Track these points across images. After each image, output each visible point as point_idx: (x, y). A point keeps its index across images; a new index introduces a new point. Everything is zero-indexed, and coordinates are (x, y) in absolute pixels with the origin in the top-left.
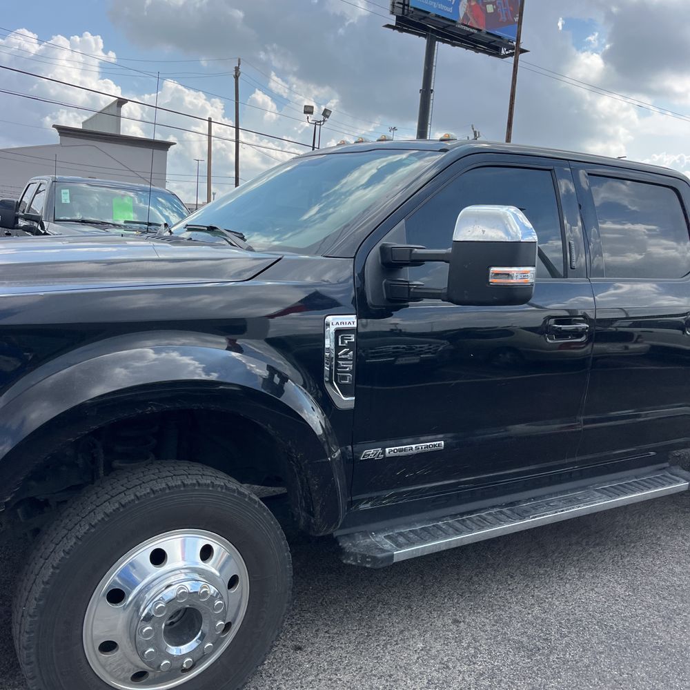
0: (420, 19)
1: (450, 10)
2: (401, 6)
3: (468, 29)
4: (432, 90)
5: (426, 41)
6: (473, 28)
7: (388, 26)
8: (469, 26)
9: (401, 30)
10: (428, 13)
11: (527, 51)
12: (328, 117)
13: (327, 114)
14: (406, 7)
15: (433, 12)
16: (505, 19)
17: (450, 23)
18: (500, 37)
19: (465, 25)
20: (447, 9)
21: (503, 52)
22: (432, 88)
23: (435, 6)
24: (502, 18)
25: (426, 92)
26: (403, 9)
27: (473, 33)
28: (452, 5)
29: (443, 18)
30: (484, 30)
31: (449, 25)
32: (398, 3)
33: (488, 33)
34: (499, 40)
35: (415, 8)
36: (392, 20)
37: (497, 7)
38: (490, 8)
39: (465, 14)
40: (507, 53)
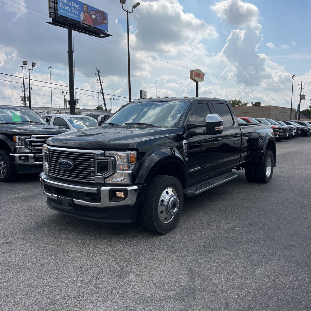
0: (64, 20)
1: (77, 17)
2: (54, 14)
3: (85, 25)
4: (73, 52)
5: (67, 30)
6: (87, 25)
7: (49, 23)
8: (86, 24)
9: (55, 25)
10: (68, 18)
11: (111, 35)
12: (34, 66)
13: (34, 65)
14: (56, 15)
15: (70, 18)
16: (101, 22)
17: (77, 23)
18: (99, 29)
19: (84, 24)
20: (75, 16)
21: (101, 35)
22: (73, 51)
23: (70, 15)
24: (99, 21)
25: (71, 53)
26: (55, 15)
27: (88, 27)
28: (77, 15)
29: (74, 20)
30: (93, 26)
31: (77, 24)
32: (52, 13)
33: (94, 27)
34: (100, 30)
35: (61, 15)
36: (51, 20)
37: (97, 17)
38: (94, 17)
39: (83, 19)
40: (103, 36)
